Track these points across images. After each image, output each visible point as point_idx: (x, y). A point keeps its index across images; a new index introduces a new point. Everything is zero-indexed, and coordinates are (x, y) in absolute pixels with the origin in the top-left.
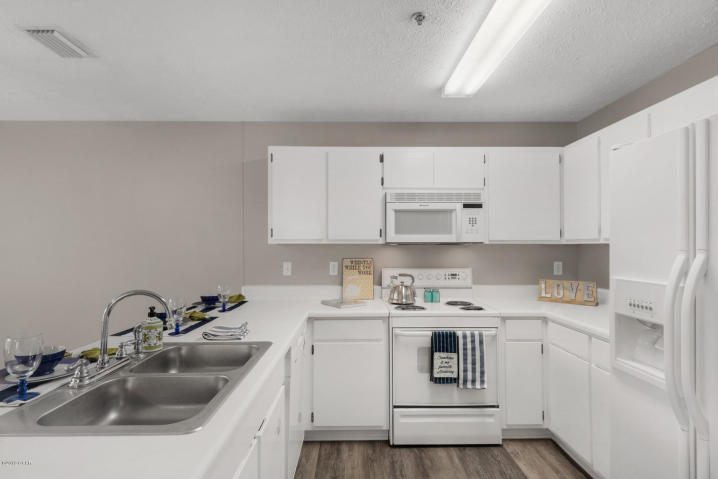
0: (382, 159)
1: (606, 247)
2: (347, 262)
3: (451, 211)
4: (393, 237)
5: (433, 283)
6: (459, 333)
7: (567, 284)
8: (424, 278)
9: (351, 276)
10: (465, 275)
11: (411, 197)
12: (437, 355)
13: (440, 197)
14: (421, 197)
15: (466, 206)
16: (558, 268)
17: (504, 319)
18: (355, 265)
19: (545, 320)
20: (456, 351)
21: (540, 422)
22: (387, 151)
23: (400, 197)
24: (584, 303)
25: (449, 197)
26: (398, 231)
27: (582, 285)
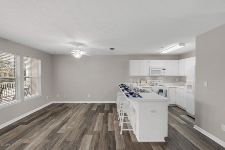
0: (149, 62)
1: (186, 77)
2: (141, 79)
3: (160, 71)
4: (151, 75)
5: (156, 82)
6: (163, 90)
7: (179, 82)
8: (155, 81)
9: (142, 81)
10: (162, 81)
11: (154, 68)
12: (160, 93)
13: (159, 68)
14: (155, 68)
15: (163, 70)
16: (177, 80)
17: (170, 88)
18: (143, 79)
19: (176, 88)
20: (163, 92)
21: (175, 103)
22: (150, 60)
23: (152, 68)
24: (182, 85)
25: (160, 68)
26: (152, 74)
27: (182, 83)
